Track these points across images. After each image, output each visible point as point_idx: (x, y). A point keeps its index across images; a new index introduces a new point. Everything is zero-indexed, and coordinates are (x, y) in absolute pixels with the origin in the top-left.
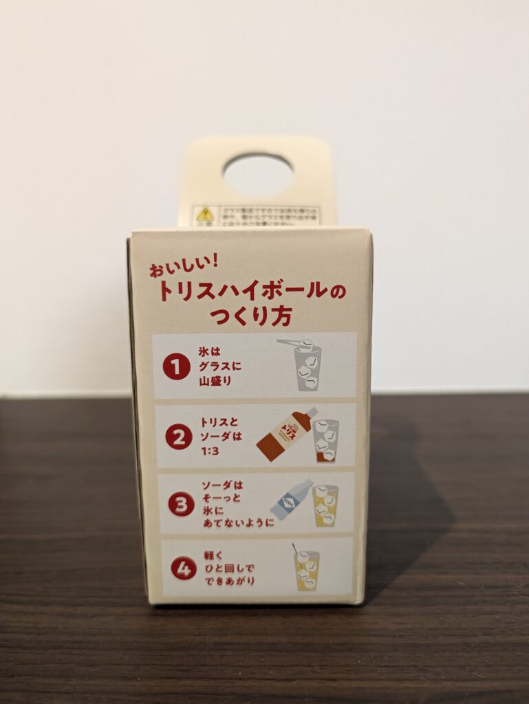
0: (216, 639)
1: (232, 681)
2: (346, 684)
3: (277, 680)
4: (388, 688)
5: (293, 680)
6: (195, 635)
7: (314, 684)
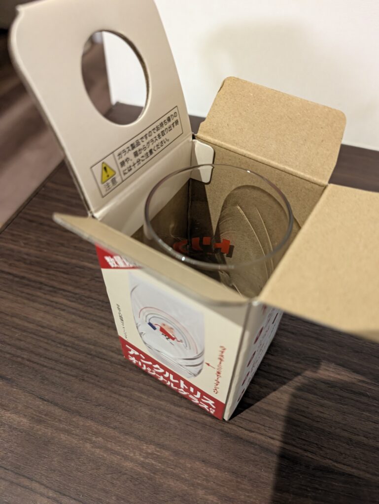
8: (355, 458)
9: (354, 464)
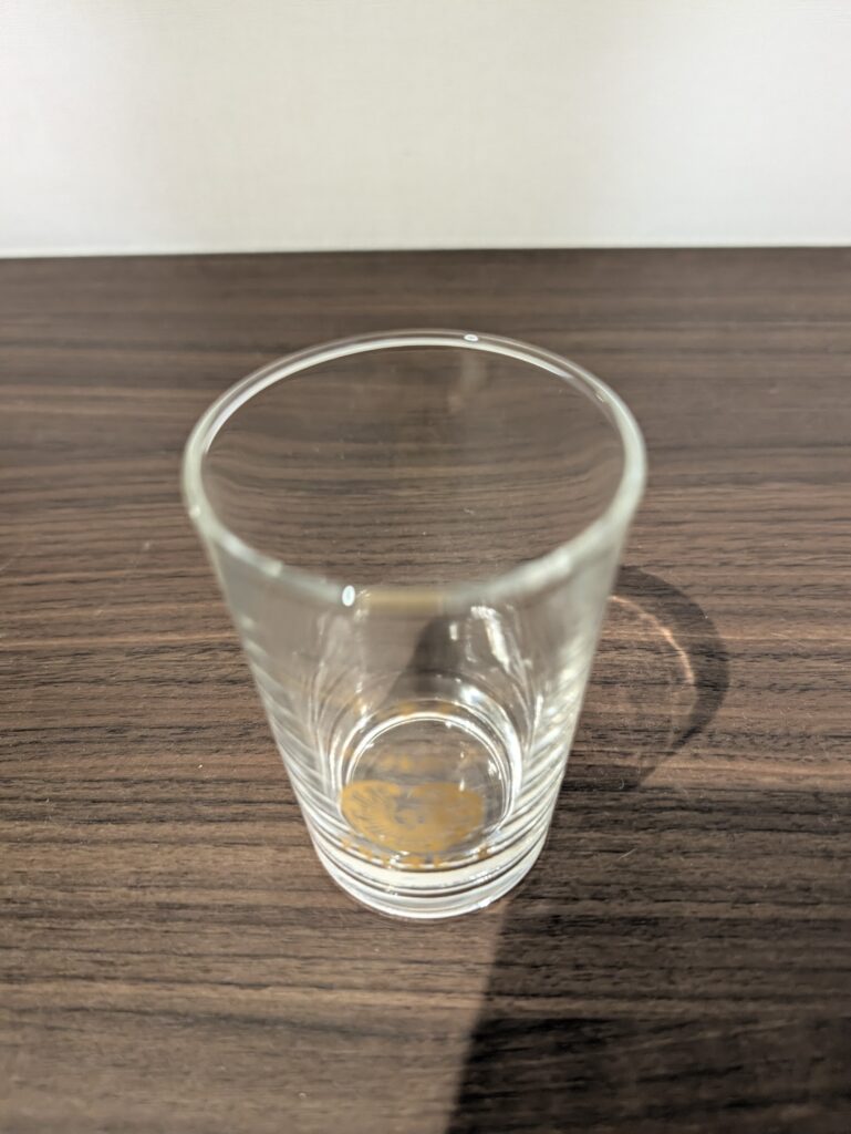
0: (163, 896)
1: (171, 986)
2: (344, 997)
3: (241, 986)
4: (408, 1008)
5: (266, 986)
6: (131, 887)
7: (296, 996)
8: (578, 967)
9: (577, 986)
